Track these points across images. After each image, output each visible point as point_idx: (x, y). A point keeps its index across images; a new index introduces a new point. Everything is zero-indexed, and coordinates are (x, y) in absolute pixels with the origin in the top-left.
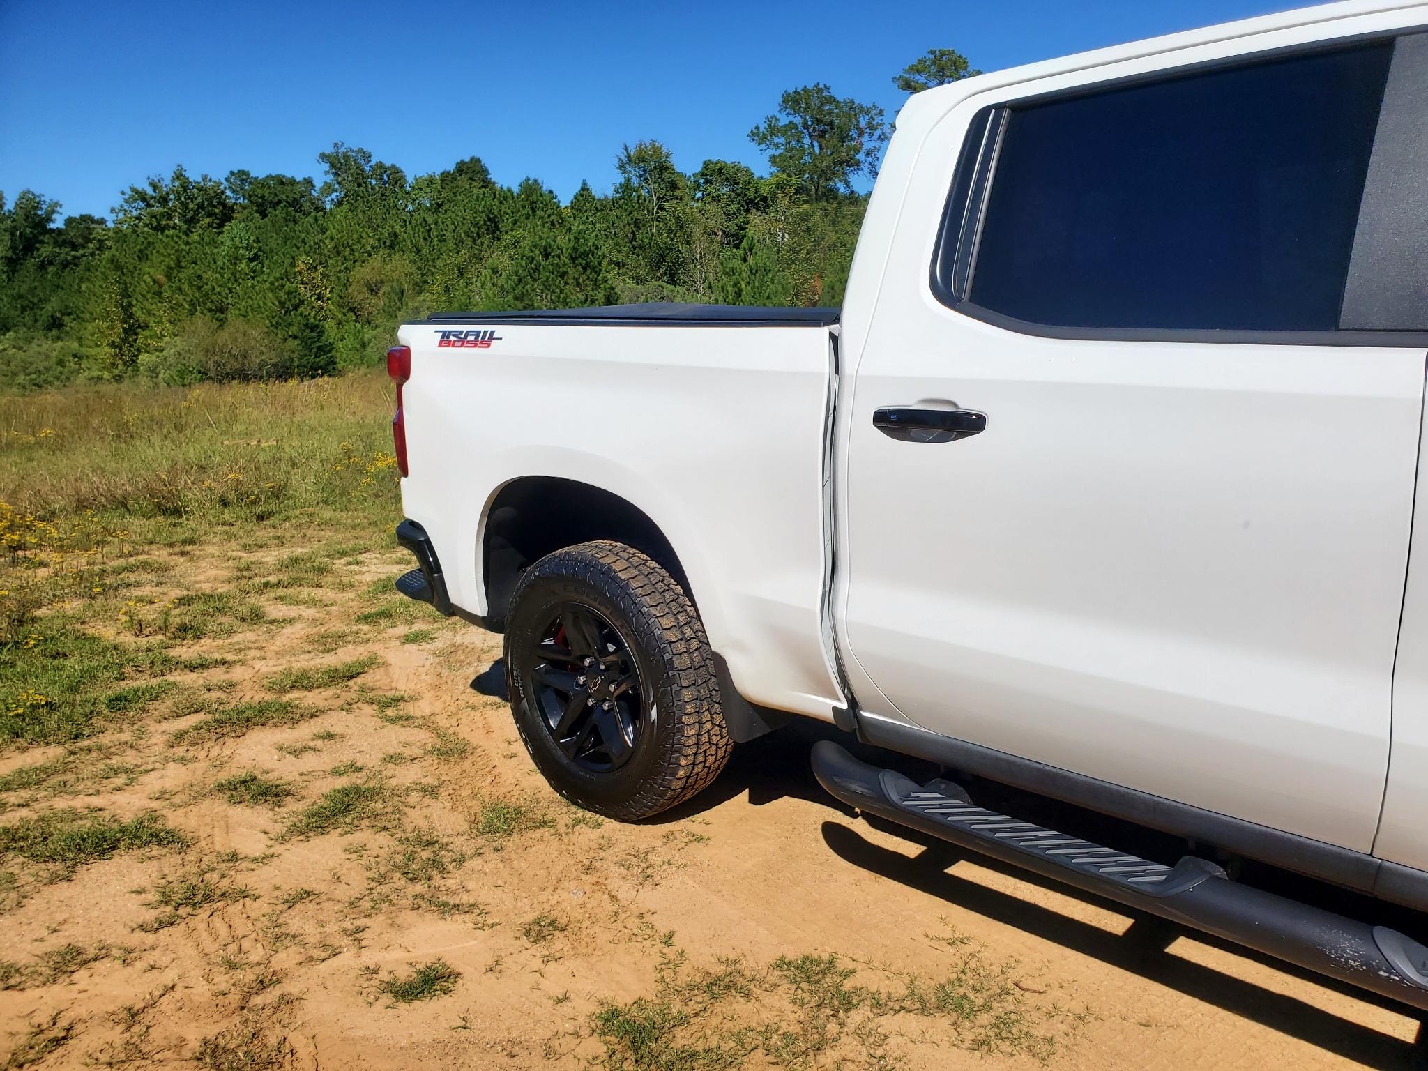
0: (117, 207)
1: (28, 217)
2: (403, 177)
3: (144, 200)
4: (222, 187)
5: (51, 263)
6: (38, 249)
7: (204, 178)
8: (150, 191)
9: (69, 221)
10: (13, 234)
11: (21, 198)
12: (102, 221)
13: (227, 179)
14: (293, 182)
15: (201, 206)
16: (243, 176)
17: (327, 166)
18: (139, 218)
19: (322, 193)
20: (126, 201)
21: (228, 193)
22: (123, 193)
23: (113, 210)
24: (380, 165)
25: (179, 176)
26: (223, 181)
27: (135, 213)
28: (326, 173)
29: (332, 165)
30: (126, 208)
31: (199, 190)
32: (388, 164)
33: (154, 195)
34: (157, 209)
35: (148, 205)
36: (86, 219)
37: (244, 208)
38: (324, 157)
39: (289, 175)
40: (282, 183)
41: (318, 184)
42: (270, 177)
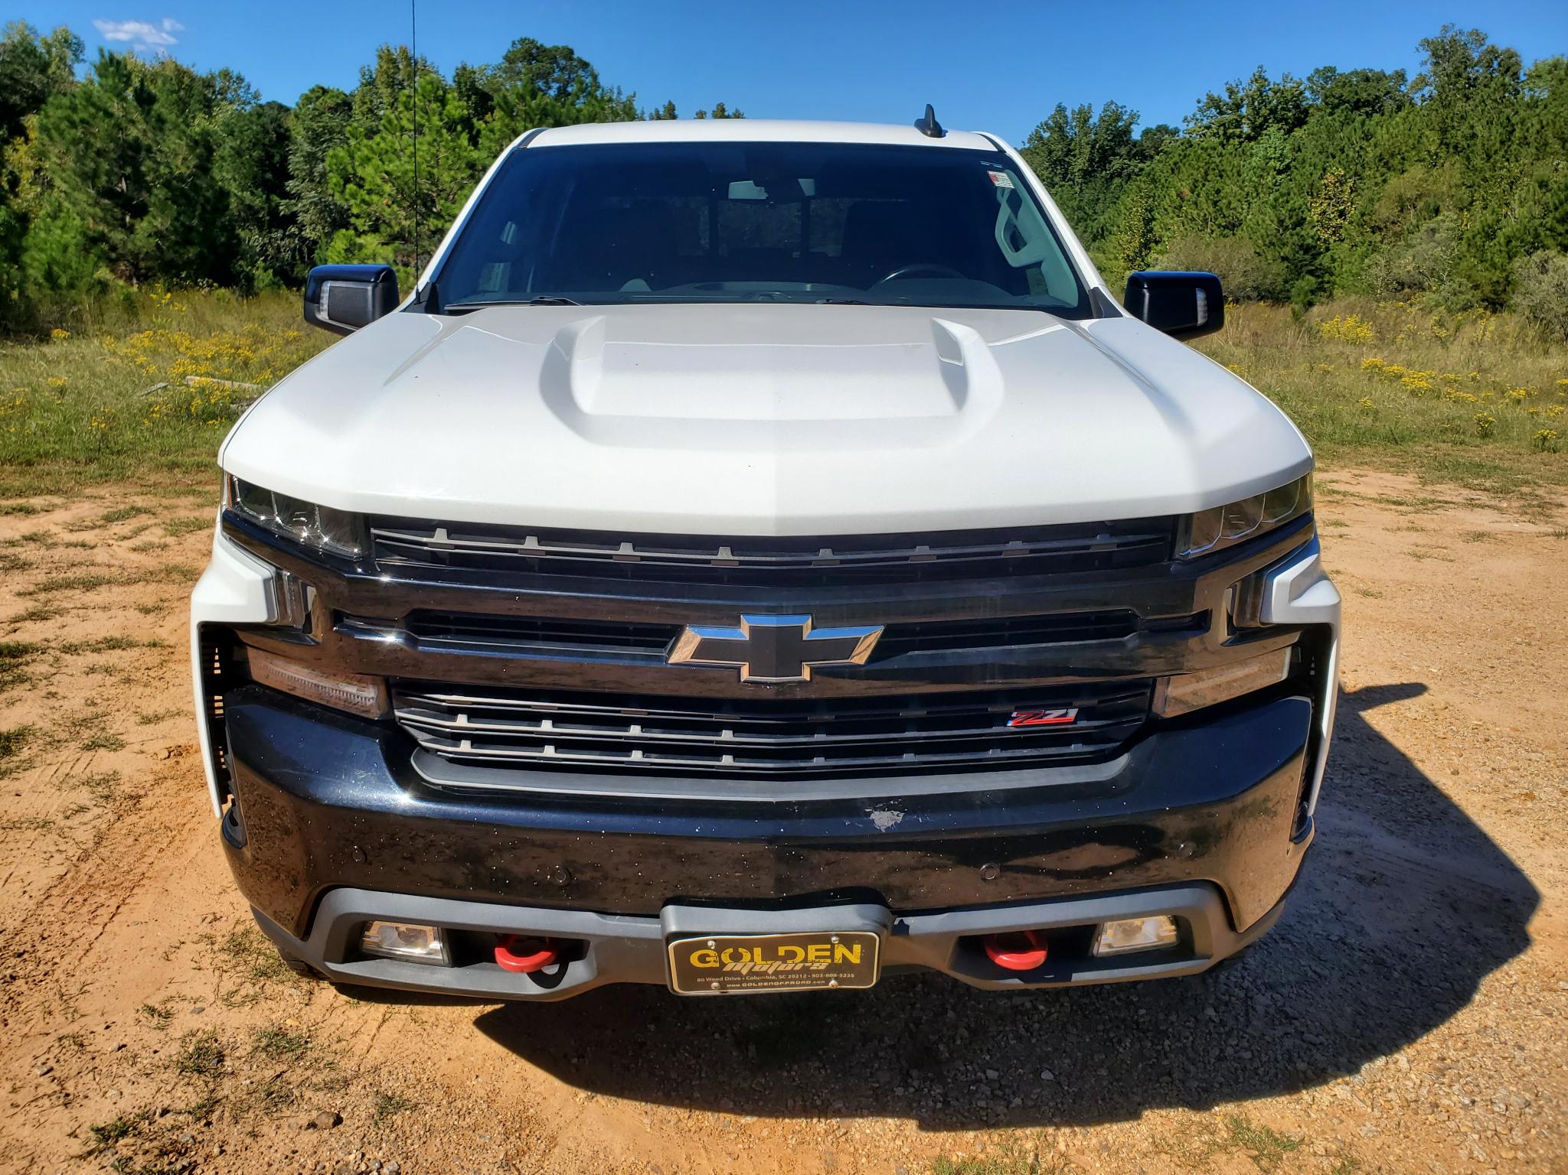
0: (1190, 115)
1: (1108, 130)
2: (1517, 63)
3: (1218, 107)
4: (1302, 87)
5: (1120, 175)
6: (1110, 162)
7: (1285, 78)
8: (1225, 97)
9: (1147, 132)
10: (1093, 147)
11: (1105, 110)
12: (1176, 132)
13: (1309, 79)
14: (1381, 77)
15: (1273, 111)
16: (1328, 73)
17: (1426, 55)
18: (1208, 128)
19: (1412, 87)
20: (1200, 109)
21: (1307, 94)
22: (1199, 102)
23: (1185, 119)
24: (1493, 52)
25: (1260, 78)
26: (1304, 80)
27: (1206, 122)
28: (1424, 63)
29: (1434, 54)
30: (1198, 116)
31: (1276, 93)
32: (1501, 47)
33: (1228, 100)
34: (1229, 117)
35: (1221, 113)
36: (1163, 129)
37: (1319, 109)
38: (1427, 43)
39: (1377, 69)
40: (1367, 79)
41: (1411, 77)
42: (1355, 73)
